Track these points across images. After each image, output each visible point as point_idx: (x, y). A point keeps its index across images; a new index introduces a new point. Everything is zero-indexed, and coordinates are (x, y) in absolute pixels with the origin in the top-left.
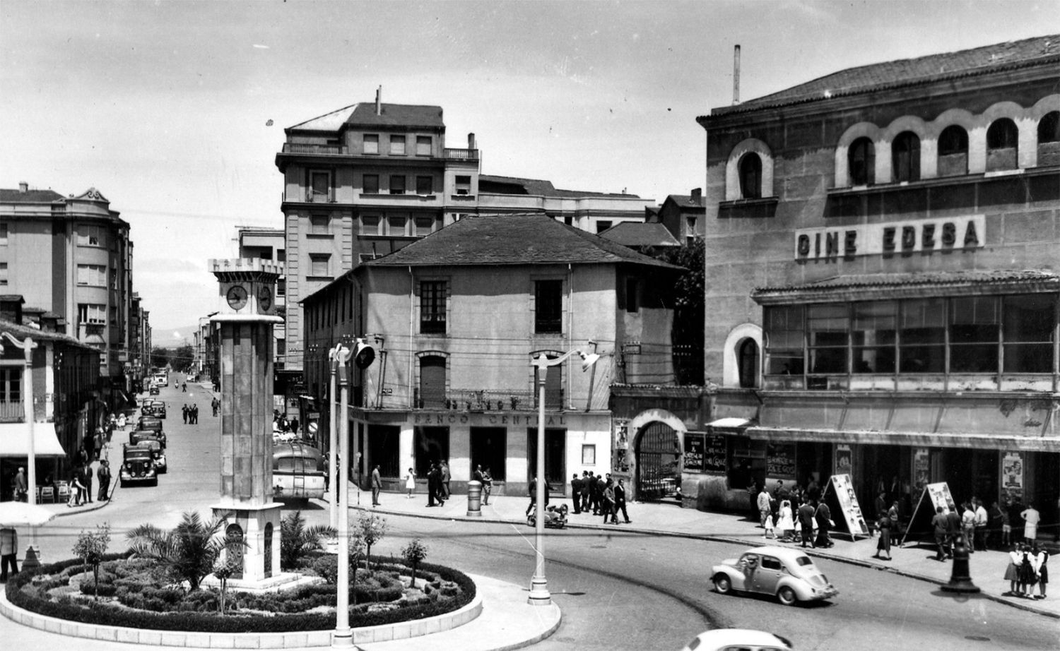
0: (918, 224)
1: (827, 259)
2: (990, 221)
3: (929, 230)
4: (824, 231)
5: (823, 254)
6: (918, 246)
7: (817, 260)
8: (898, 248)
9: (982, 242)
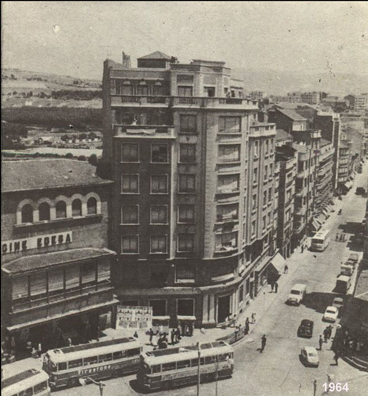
0: (50, 236)
1: (15, 253)
2: (73, 233)
3: (54, 238)
4: (13, 242)
5: (13, 251)
6: (50, 244)
7: (10, 253)
8: (43, 246)
9: (71, 241)
